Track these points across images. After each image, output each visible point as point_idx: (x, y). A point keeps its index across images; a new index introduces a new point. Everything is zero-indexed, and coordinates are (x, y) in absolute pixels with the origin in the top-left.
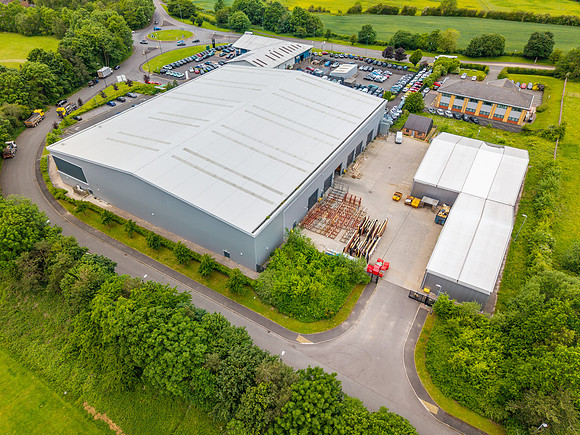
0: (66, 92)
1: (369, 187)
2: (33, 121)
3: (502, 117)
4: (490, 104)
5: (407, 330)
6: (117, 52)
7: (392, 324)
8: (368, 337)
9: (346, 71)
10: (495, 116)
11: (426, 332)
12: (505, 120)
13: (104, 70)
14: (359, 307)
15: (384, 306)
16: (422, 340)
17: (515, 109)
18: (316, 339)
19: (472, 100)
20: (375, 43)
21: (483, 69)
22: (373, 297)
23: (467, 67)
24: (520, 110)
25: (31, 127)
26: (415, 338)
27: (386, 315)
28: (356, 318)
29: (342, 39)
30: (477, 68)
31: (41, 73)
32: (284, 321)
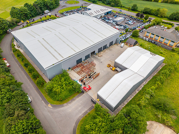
0: (33, 16)
1: (102, 60)
2: (19, 24)
3: (167, 44)
4: (163, 38)
5: (83, 112)
6: (52, 6)
7: (80, 108)
8: (70, 110)
9: (119, 19)
10: (165, 43)
11: (89, 114)
12: (168, 45)
13: (46, 11)
14: (73, 100)
15: (81, 102)
16: (86, 117)
17: (172, 42)
18: (54, 106)
19: (157, 36)
20: (137, 11)
21: (172, 24)
22: (80, 98)
23: (166, 23)
24: (174, 42)
25: (19, 25)
26: (84, 115)
27: (80, 105)
28: (70, 103)
29: (126, 8)
30: (169, 24)
31: (25, 10)
32: (48, 98)
